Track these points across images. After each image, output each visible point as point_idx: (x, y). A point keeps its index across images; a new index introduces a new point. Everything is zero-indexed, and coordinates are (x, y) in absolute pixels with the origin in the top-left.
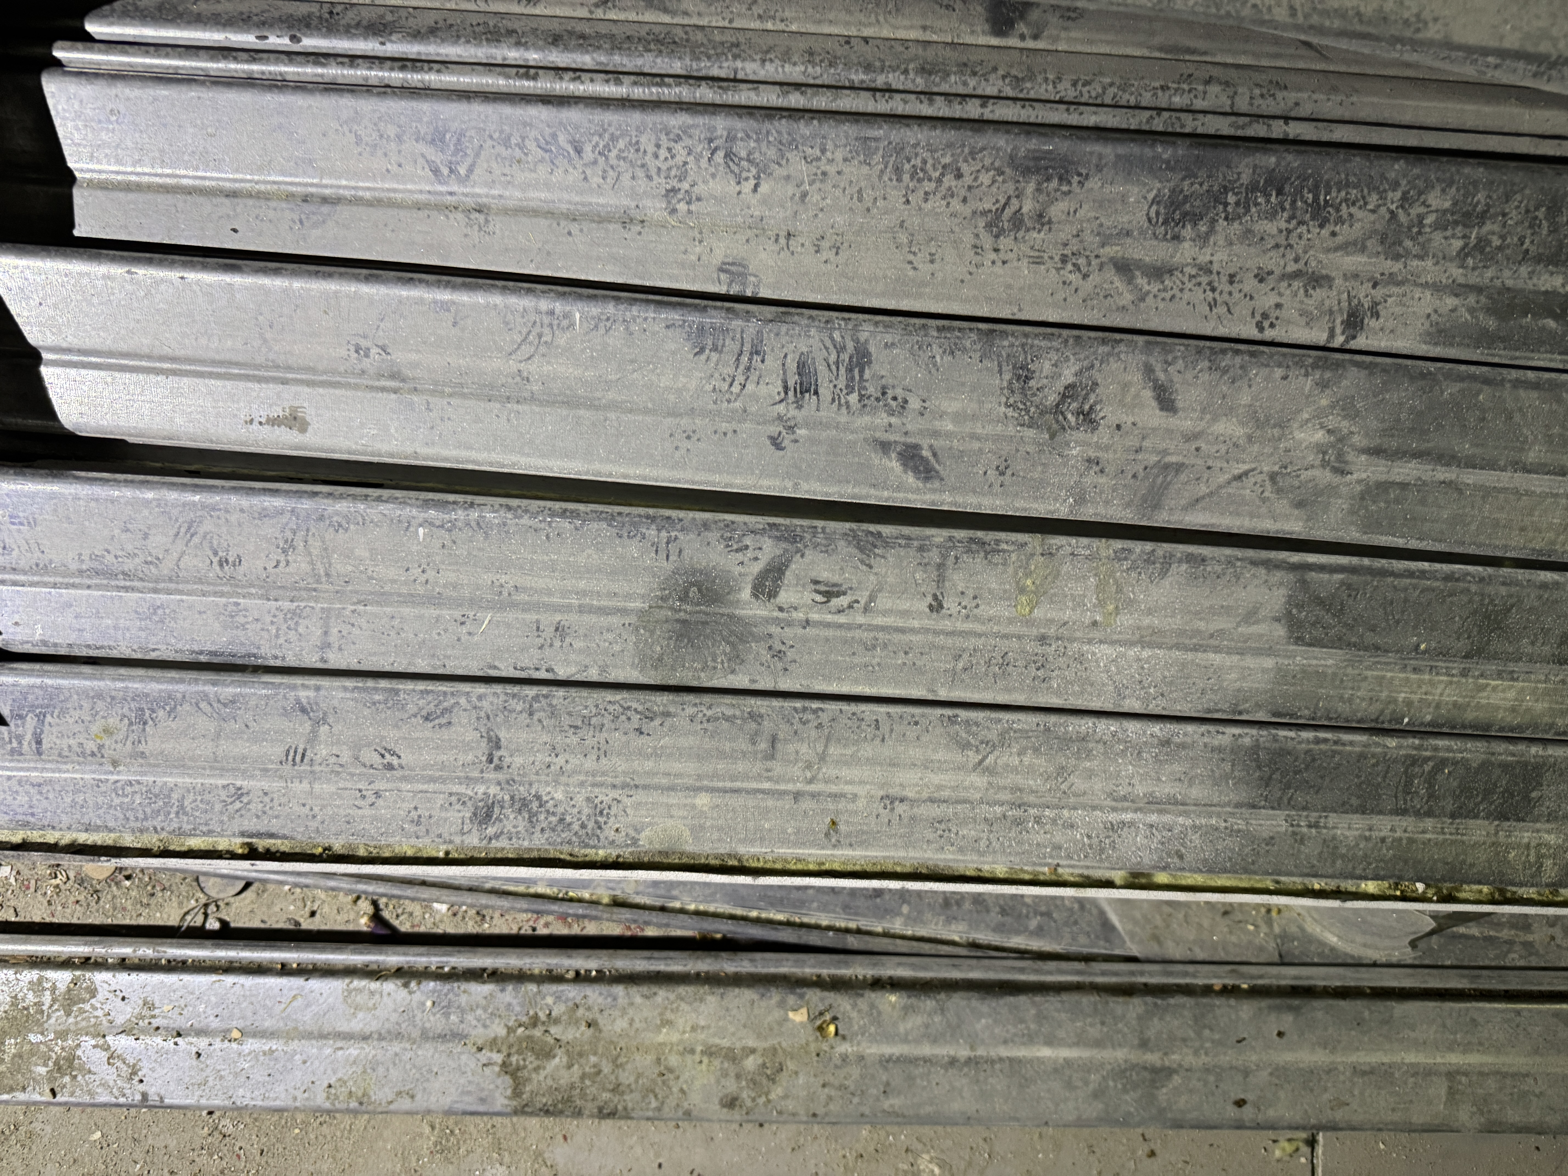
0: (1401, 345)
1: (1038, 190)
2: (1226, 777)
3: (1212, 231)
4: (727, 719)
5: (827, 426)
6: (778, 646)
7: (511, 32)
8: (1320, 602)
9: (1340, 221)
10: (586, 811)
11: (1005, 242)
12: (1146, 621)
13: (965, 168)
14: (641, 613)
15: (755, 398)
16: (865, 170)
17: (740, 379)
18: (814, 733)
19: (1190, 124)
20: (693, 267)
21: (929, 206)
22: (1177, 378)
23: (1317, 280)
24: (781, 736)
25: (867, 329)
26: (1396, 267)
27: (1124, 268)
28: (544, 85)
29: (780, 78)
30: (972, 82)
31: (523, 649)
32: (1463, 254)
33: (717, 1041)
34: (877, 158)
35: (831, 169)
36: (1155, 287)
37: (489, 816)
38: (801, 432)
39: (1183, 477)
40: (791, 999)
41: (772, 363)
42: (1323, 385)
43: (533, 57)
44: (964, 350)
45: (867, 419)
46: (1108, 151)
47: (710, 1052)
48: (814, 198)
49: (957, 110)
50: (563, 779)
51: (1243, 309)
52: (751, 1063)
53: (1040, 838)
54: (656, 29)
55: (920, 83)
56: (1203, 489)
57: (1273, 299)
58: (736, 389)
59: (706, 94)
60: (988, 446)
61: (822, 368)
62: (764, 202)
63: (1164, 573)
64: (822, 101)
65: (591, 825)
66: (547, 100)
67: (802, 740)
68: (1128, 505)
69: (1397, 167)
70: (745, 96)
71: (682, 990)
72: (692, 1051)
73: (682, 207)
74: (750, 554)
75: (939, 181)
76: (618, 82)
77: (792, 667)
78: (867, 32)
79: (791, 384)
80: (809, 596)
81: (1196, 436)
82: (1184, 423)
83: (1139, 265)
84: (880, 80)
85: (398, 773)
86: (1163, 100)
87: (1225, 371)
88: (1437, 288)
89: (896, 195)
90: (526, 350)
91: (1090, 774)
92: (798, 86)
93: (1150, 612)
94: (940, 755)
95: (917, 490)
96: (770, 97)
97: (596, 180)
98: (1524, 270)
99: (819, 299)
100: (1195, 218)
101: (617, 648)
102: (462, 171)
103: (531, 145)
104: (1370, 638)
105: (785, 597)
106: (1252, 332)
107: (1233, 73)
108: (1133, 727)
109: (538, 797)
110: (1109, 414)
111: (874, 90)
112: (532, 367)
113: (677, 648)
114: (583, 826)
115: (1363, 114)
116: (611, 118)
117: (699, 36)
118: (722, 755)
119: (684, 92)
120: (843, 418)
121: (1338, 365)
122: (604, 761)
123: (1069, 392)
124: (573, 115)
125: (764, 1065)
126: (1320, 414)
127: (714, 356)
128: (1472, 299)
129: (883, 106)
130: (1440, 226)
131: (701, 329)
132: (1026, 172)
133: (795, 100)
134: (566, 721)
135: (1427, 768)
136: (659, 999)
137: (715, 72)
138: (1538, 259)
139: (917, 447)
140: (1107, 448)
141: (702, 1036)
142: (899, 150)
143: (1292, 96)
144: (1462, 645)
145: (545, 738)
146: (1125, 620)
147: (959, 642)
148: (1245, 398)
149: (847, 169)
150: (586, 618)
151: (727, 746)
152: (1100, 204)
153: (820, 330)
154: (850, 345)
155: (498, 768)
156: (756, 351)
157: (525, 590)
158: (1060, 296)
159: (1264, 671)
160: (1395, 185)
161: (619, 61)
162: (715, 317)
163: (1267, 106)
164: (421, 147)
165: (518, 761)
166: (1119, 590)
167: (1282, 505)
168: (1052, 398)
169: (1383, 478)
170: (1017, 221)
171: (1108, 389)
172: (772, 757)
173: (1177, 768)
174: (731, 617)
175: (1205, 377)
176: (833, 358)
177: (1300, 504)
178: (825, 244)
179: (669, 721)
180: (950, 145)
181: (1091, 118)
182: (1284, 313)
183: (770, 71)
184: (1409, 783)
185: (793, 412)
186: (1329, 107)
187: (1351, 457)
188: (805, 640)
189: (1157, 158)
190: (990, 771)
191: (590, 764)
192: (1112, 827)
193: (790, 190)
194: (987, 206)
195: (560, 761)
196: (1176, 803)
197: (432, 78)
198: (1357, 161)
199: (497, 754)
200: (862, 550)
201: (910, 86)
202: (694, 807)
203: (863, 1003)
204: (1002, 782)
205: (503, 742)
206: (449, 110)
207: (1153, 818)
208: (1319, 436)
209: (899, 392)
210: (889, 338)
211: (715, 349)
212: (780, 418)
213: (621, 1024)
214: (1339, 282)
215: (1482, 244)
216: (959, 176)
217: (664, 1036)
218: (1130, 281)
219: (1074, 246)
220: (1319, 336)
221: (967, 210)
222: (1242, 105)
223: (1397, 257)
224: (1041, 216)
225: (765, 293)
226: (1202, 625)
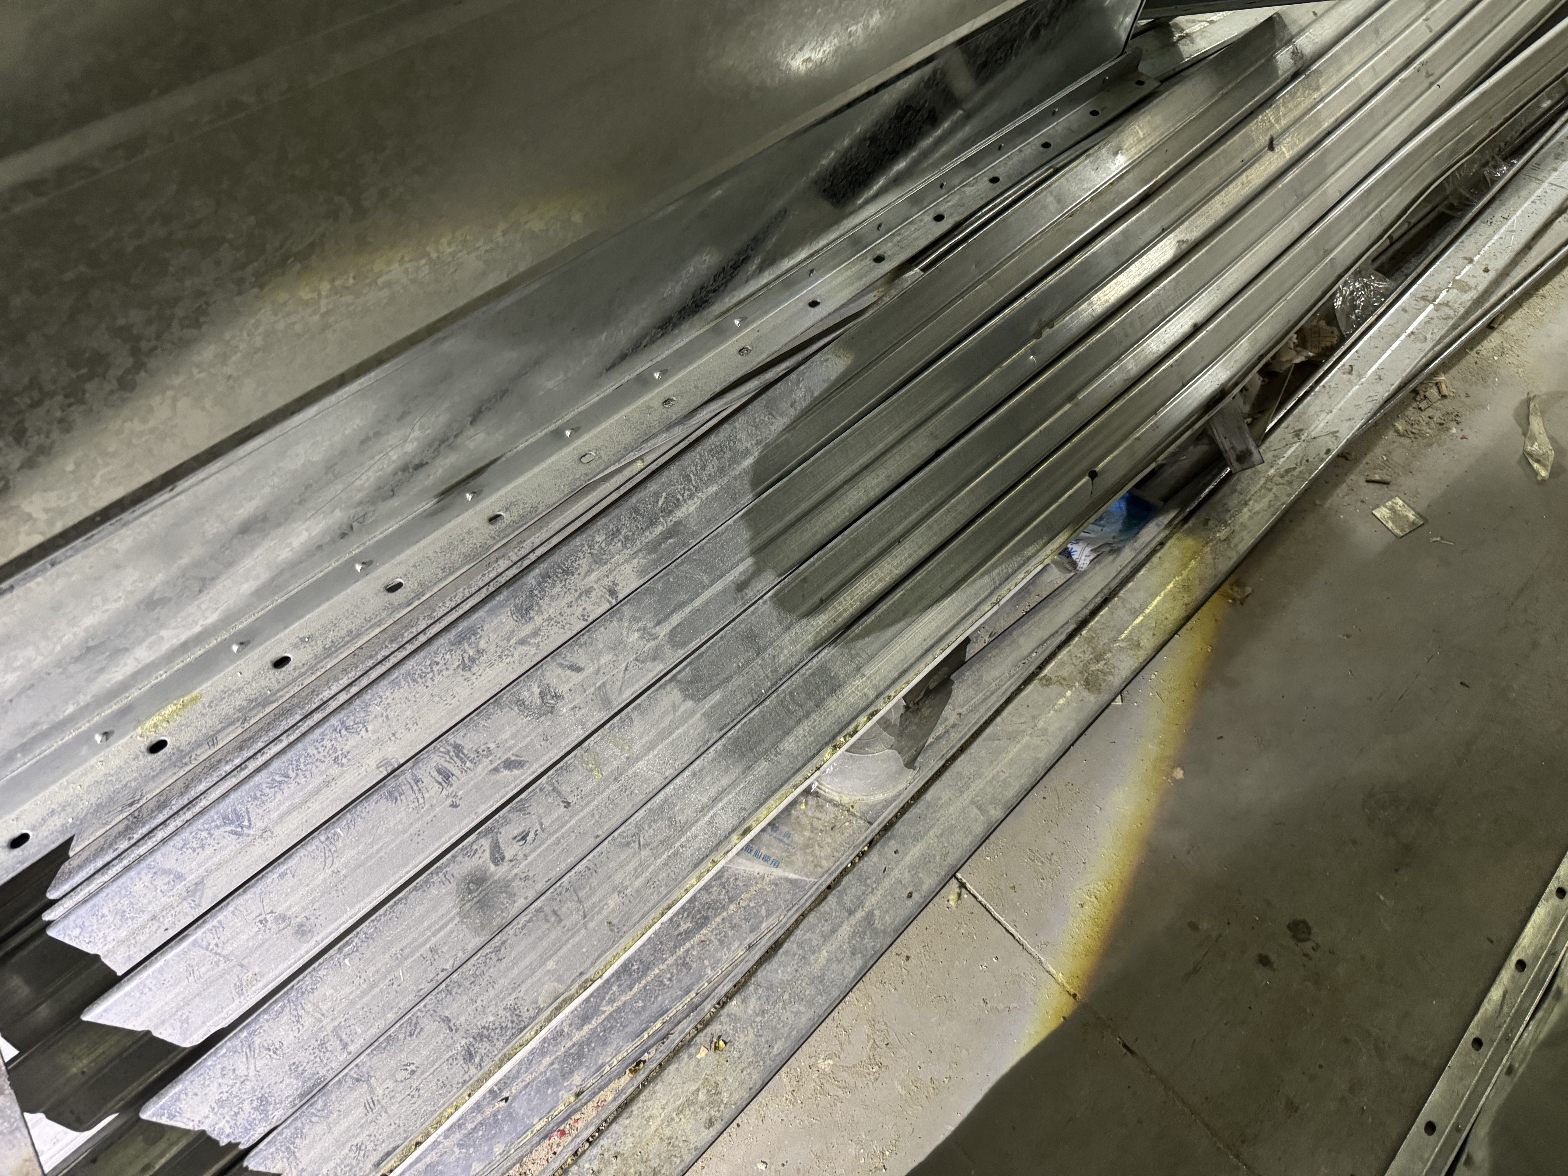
0: (634, 586)
1: (470, 644)
2: (728, 767)
3: (540, 607)
4: (529, 921)
5: (468, 782)
6: (523, 876)
7: (220, 761)
8: (691, 682)
9: (577, 569)
10: (508, 1015)
11: (474, 669)
12: (644, 741)
13: (437, 659)
14: (459, 913)
15: (431, 798)
16: (402, 690)
17: (420, 796)
18: (567, 894)
19: (502, 580)
20: (366, 776)
21: (436, 682)
22: (572, 659)
23: (588, 591)
24: (556, 908)
25: (450, 737)
26: (609, 566)
27: (522, 642)
28: (252, 766)
29: (341, 688)
30: (414, 630)
31: (425, 971)
32: (624, 546)
33: (679, 1103)
34: (403, 682)
35: (389, 700)
36: (539, 639)
37: (471, 1054)
38: (460, 793)
39: (608, 686)
40: (692, 1050)
41: (427, 780)
42: (620, 620)
43: (237, 762)
44: (492, 714)
45: (480, 767)
46: (481, 613)
47: (680, 1111)
48: (391, 715)
49: (417, 644)
50: (488, 1010)
51: (574, 620)
52: (702, 1097)
53: (689, 852)
54: (276, 711)
55: (395, 646)
56: (619, 684)
57: (581, 609)
58: (421, 801)
59: (317, 717)
60: (533, 736)
61: (447, 765)
62: (374, 732)
63: (632, 720)
64: (365, 682)
65: (515, 1018)
66: (258, 770)
67: (565, 902)
68: (600, 710)
69: (578, 541)
70: (334, 705)
71: (642, 1097)
72: (672, 1119)
73: (344, 761)
74: (480, 851)
75: (432, 671)
76: (281, 741)
77: (536, 878)
78: (359, 645)
79: (440, 780)
80: (516, 846)
81: (598, 671)
82: (590, 670)
83: (527, 637)
84: (380, 657)
85: (418, 1073)
86: (487, 579)
87: (585, 643)
88: (627, 561)
89: (421, 688)
90: (329, 861)
91: (682, 810)
92: (350, 685)
93: (641, 737)
94: (623, 857)
95: (523, 774)
96: (343, 697)
97: (303, 781)
98: (647, 534)
99: (425, 744)
100: (531, 607)
101: (461, 936)
102: (246, 823)
103: (267, 791)
104: (722, 677)
105: (508, 856)
106: (585, 624)
107: (503, 550)
108: (677, 781)
109: (484, 1027)
110: (563, 689)
111: (381, 662)
112: (337, 865)
113: (485, 914)
114: (512, 1022)
115: (557, 528)
116: (290, 754)
117: (296, 700)
118: (541, 938)
119: (310, 722)
120: (471, 774)
121: (618, 610)
122: (496, 986)
123: (542, 695)
124: (275, 765)
125: (708, 1091)
126: (629, 628)
127: (403, 797)
128: (641, 555)
129: (388, 665)
130: (608, 545)
131: (390, 793)
132: (460, 642)
133: (354, 690)
134: (467, 983)
135: (788, 699)
136: (635, 1112)
137: (314, 706)
138: (648, 527)
139: (508, 759)
140: (574, 699)
141: (670, 1107)
142: (408, 674)
143: (529, 542)
144: (751, 653)
145: (465, 998)
146: (637, 748)
147: (587, 810)
148: (601, 646)
149: (395, 696)
150: (439, 936)
151: (539, 933)
152: (495, 631)
153: (434, 753)
154: (450, 748)
155: (457, 1030)
156: (417, 781)
157: (406, 947)
158: (510, 669)
159: (700, 720)
160: (583, 545)
161: (272, 734)
162: (391, 783)
163: (523, 552)
164: (222, 829)
165: (463, 1019)
166: (624, 740)
167: (649, 665)
168: (539, 701)
169: (670, 628)
170: (472, 660)
171: (554, 682)
172: (560, 920)
173: (707, 779)
174: (495, 882)
175: (581, 651)
176: (448, 758)
177: (654, 659)
178: (410, 726)
179: (507, 945)
180: (425, 658)
181: (466, 607)
182: (588, 610)
183: (335, 689)
184: (789, 710)
185: (450, 790)
186: (544, 535)
187: (653, 631)
188: (531, 863)
189: (499, 602)
190: (647, 845)
191: (492, 993)
192: (710, 822)
193: (380, 720)
194: (457, 664)
195: (479, 1003)
196: (722, 792)
197: (204, 803)
198: (564, 549)
199: (451, 1024)
200: (520, 810)
201: (392, 650)
202: (549, 971)
203: (724, 1019)
204: (655, 845)
205: (450, 1017)
206: (222, 807)
207: (721, 805)
208: (636, 635)
209: (483, 747)
210: (462, 734)
211: (401, 794)
212: (447, 796)
213: (629, 1141)
214: (595, 586)
215: (627, 538)
216: (438, 664)
217: (653, 1125)
218: (529, 644)
219: (499, 650)
220: (608, 606)
221: (452, 671)
222: (515, 559)
223: (606, 563)
224: (478, 651)
225: (402, 761)
226: (663, 725)
